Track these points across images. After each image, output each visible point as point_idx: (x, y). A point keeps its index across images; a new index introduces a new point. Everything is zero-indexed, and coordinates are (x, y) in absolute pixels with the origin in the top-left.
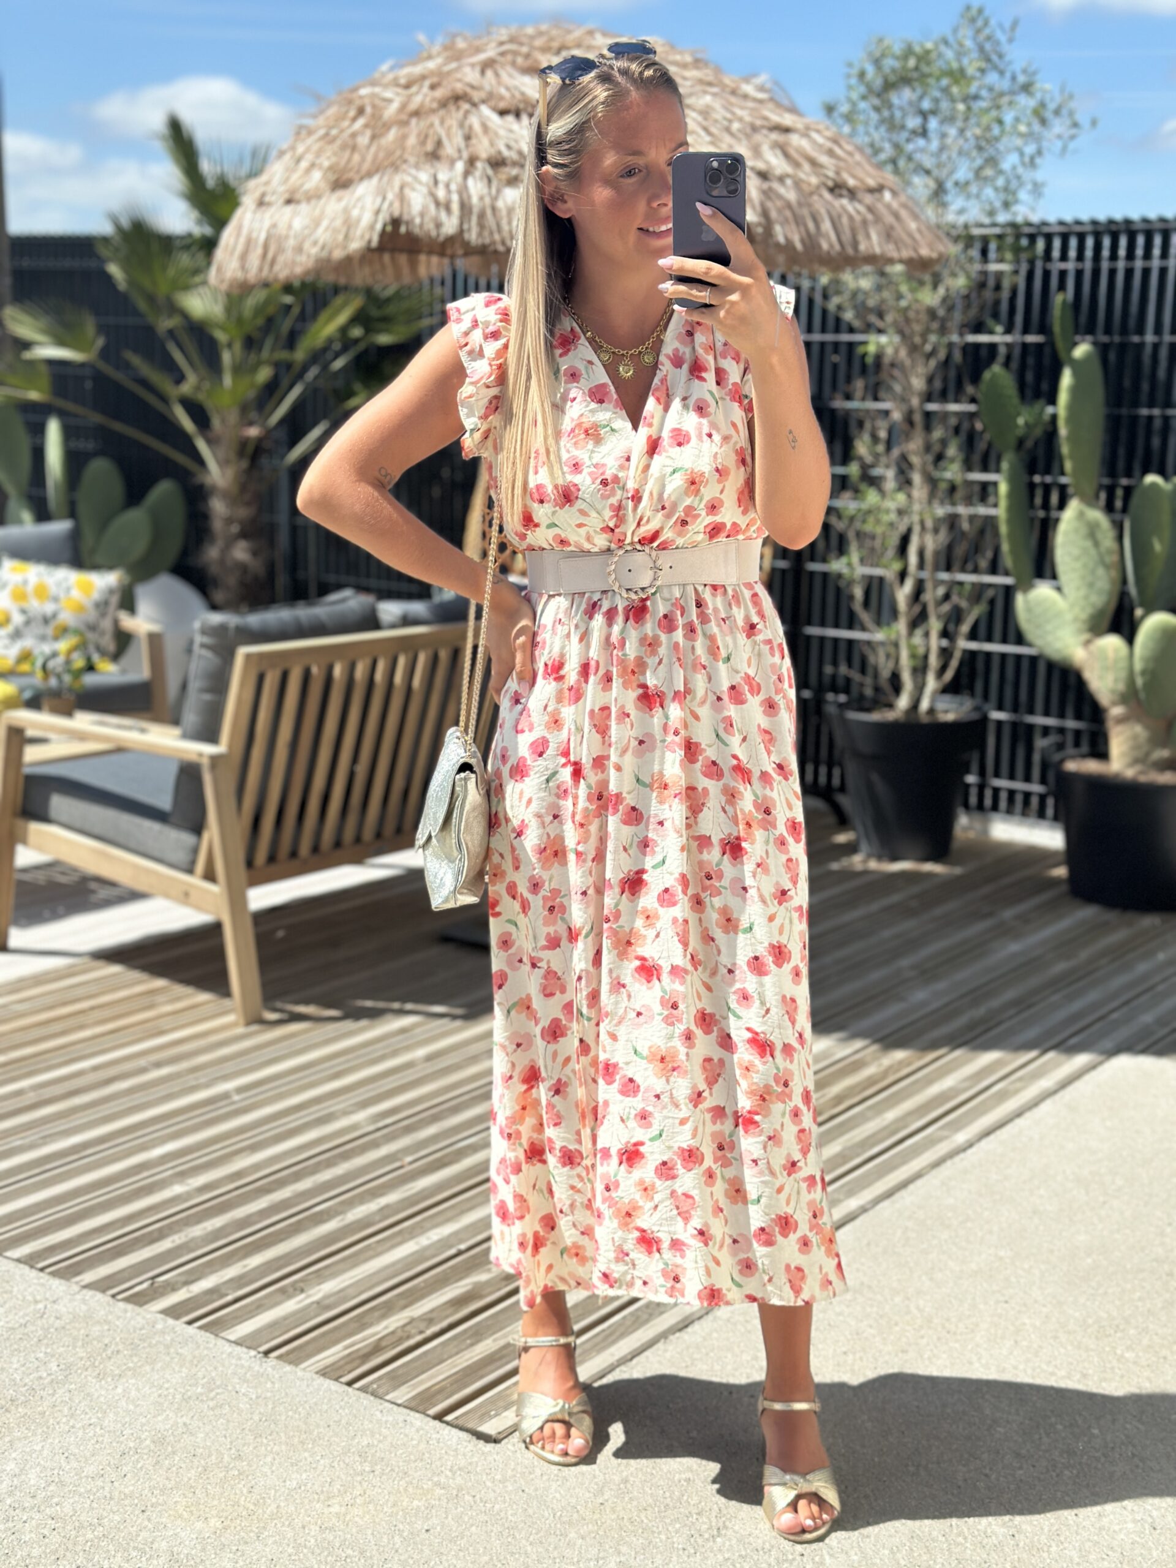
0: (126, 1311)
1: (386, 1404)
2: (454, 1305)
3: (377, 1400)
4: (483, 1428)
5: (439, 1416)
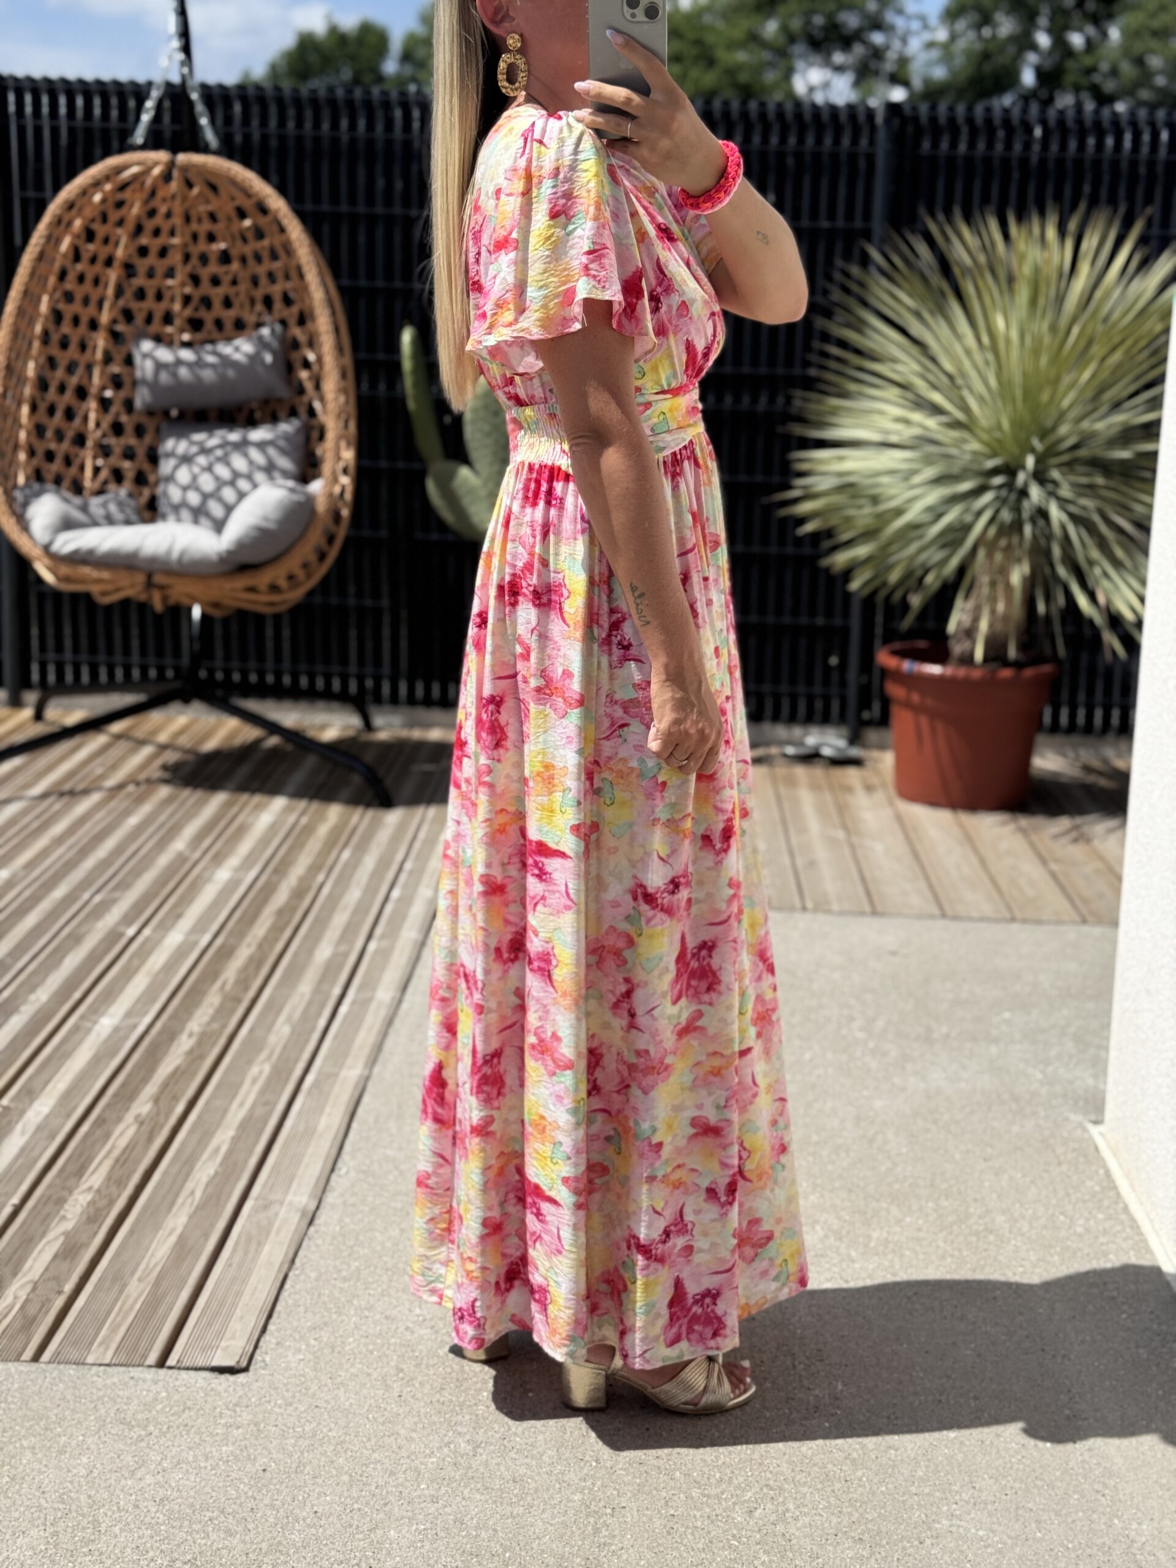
1: (95, 1368)
2: (65, 1259)
3: (80, 1367)
4: (216, 1362)
5: (161, 1363)
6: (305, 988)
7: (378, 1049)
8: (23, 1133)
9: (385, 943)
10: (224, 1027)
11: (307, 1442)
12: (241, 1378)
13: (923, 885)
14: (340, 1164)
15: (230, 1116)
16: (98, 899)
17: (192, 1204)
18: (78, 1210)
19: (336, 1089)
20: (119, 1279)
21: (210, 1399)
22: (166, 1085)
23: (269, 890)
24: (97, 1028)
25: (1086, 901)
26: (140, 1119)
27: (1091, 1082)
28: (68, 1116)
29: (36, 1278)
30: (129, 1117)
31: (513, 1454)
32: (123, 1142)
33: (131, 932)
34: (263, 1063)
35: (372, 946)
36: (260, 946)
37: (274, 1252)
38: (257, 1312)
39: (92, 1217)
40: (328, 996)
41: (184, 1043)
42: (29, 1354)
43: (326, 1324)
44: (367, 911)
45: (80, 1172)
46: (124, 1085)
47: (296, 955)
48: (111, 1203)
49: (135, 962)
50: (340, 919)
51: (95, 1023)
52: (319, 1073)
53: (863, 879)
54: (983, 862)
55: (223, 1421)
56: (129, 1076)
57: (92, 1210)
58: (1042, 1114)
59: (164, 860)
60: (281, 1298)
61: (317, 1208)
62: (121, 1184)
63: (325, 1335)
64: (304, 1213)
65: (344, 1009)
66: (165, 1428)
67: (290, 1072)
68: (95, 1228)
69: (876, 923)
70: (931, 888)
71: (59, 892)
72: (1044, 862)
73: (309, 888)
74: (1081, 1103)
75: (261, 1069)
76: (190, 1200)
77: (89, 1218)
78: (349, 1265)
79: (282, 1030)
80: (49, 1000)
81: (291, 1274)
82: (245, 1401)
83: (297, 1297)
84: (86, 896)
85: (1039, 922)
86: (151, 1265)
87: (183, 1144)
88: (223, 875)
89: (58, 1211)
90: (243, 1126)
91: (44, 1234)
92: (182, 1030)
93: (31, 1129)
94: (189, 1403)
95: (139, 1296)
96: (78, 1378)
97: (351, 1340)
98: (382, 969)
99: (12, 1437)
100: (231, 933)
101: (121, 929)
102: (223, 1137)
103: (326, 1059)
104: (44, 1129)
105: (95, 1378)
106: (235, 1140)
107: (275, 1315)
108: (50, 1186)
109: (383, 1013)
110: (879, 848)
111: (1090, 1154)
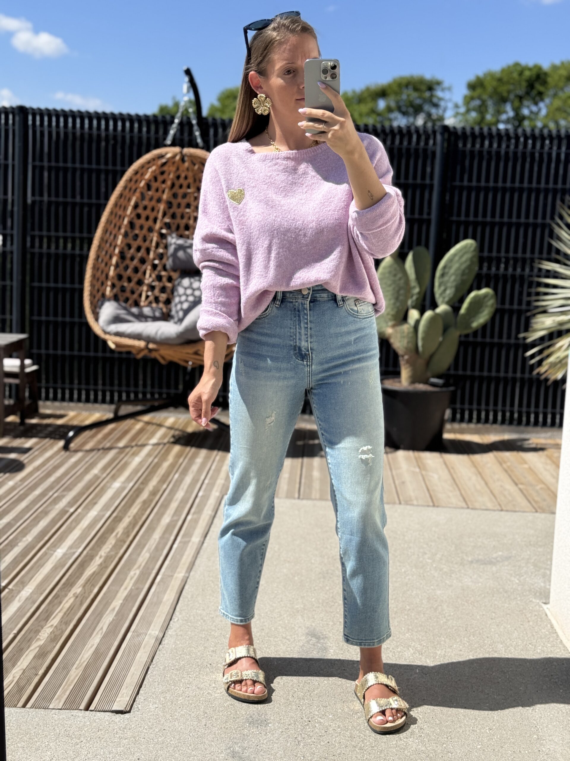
1: (54, 710)
2: (39, 658)
3: (47, 710)
4: (115, 708)
5: (87, 708)
6: (156, 536)
7: (192, 564)
8: (19, 601)
9: (195, 516)
10: (117, 553)
11: (160, 746)
12: (127, 715)
13: (458, 493)
14: (174, 617)
15: (119, 595)
16: (56, 495)
17: (101, 634)
18: (46, 635)
19: (173, 582)
20: (66, 668)
21: (111, 725)
22: (88, 580)
23: (139, 492)
24: (56, 553)
25: (536, 502)
26: (76, 595)
27: (542, 584)
28: (42, 594)
29: (24, 668)
30: (71, 594)
31: (262, 753)
32: (67, 605)
33: (72, 510)
34: (136, 569)
35: (189, 517)
36: (134, 517)
37: (142, 656)
38: (135, 685)
39: (53, 639)
40: (168, 540)
41: (98, 561)
42: (21, 703)
43: (168, 691)
44: (187, 502)
45: (47, 619)
46: (67, 580)
47: (152, 521)
48: (63, 632)
49: (74, 524)
50: (174, 505)
51: (55, 551)
52: (163, 575)
53: (428, 490)
54: (486, 484)
55: (118, 736)
56: (70, 575)
57: (53, 636)
58: (519, 599)
59: (88, 477)
60: (146, 678)
61: (163, 637)
62: (67, 624)
63: (168, 696)
64: (156, 639)
65: (175, 546)
66: (89, 739)
67: (150, 574)
68: (54, 645)
69: (435, 510)
70: (462, 495)
71: (38, 492)
72: (516, 484)
73: (159, 491)
74: (538, 594)
75: (135, 573)
76: (101, 632)
77: (51, 639)
78: (179, 663)
79: (145, 555)
80: (32, 541)
81: (151, 667)
82: (128, 727)
83: (154, 677)
84: (51, 494)
85: (515, 511)
86: (82, 662)
87: (97, 606)
88: (117, 485)
89: (36, 637)
90: (126, 599)
91: (29, 647)
92: (97, 555)
93: (23, 599)
94: (101, 727)
95: (76, 676)
96: (45, 715)
97: (181, 698)
98: (194, 528)
99: (13, 742)
100: (120, 511)
101: (67, 509)
102: (117, 603)
103: (167, 568)
104: (30, 599)
105: (54, 715)
106: (122, 605)
107: (143, 686)
108: (32, 624)
109: (195, 547)
110: (436, 476)
111: (544, 617)
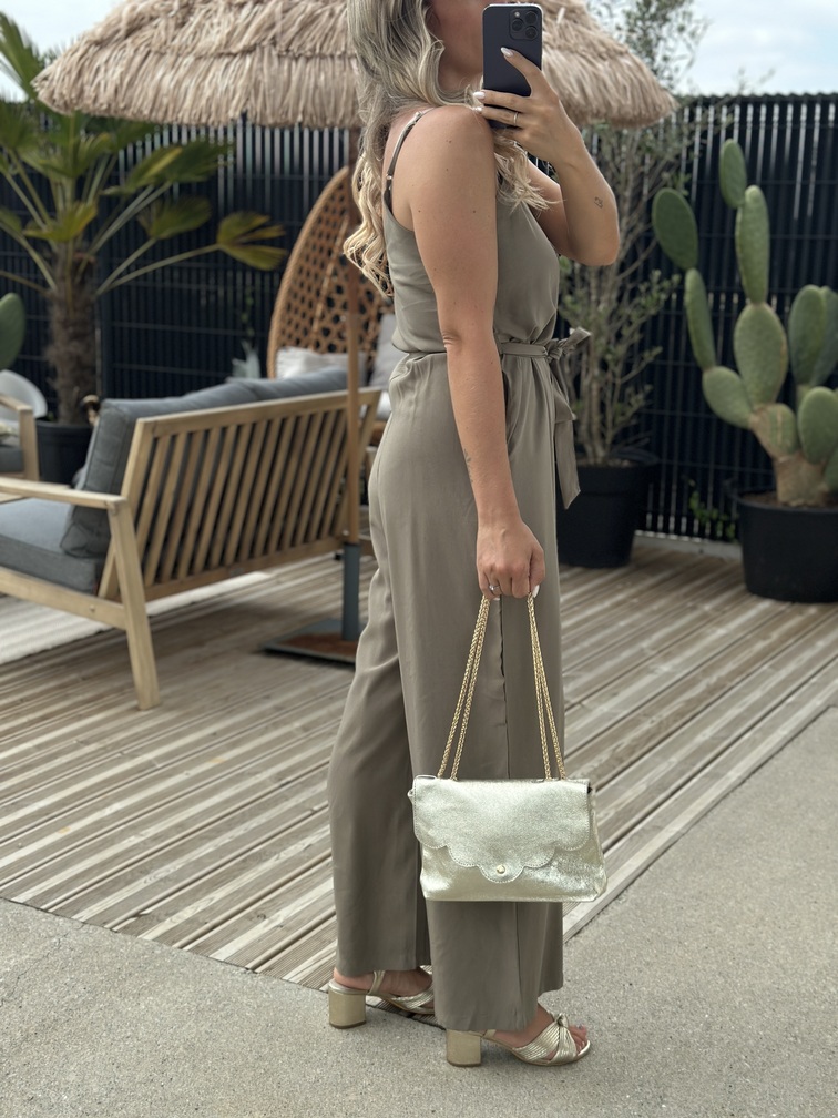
0: (126, 941)
73: (722, 687)
79: (639, 787)
88: (665, 668)
103: (660, 814)
